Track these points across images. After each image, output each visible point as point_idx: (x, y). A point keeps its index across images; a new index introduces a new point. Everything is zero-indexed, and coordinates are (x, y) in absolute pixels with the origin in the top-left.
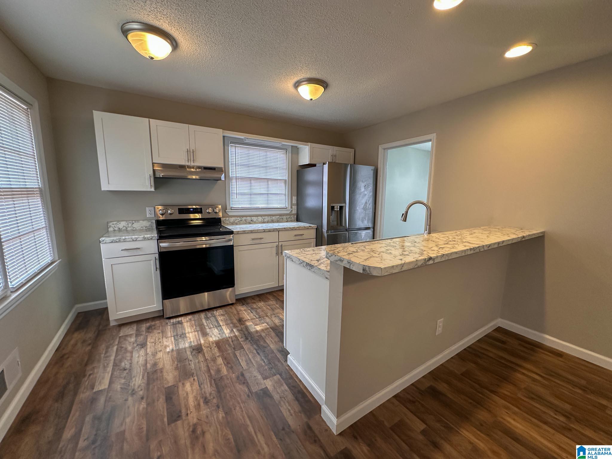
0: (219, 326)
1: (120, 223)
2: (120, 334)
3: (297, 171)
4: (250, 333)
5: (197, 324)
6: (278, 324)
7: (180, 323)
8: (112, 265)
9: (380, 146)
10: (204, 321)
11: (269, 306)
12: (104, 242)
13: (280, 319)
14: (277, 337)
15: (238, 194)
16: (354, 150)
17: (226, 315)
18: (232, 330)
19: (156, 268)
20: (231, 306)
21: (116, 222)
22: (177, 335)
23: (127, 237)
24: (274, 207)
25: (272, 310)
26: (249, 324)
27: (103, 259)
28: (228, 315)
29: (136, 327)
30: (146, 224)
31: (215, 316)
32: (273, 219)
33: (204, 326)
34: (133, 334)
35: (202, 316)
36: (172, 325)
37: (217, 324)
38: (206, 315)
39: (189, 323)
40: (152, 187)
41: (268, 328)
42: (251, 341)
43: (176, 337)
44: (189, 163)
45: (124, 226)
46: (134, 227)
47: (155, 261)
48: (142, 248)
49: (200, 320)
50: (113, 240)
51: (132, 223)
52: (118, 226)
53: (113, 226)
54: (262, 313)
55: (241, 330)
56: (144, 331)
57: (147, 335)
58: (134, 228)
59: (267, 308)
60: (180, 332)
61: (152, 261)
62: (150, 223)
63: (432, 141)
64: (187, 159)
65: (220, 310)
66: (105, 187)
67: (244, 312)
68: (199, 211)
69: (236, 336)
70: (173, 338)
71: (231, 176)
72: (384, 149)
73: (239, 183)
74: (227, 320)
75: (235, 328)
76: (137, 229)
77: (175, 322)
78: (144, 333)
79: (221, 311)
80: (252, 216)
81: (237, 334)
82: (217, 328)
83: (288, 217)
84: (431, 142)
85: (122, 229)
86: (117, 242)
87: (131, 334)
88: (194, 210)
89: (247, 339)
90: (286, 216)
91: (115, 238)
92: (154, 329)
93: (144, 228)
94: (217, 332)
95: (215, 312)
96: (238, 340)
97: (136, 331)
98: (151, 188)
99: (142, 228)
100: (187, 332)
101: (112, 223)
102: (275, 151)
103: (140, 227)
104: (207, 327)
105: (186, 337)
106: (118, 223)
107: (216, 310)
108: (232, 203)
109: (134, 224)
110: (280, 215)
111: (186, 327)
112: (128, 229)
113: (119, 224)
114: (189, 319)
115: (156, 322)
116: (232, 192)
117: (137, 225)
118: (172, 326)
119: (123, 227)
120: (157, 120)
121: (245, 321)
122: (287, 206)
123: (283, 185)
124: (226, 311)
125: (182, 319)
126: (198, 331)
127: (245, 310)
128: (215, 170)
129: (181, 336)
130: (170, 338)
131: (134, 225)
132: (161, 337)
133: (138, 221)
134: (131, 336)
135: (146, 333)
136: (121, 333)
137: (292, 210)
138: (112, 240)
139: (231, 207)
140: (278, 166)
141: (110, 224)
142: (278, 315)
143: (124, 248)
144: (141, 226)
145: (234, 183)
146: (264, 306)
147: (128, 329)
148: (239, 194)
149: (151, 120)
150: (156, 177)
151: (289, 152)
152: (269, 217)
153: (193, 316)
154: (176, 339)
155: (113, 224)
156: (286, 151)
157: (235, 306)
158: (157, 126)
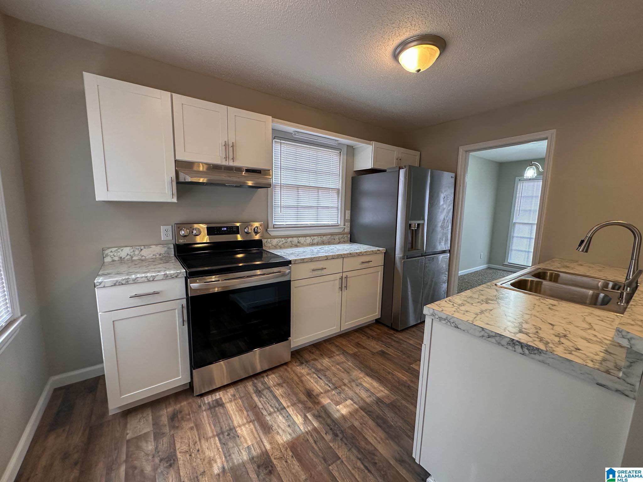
0: (282, 409)
1: (123, 249)
2: (127, 434)
3: (353, 178)
4: (334, 421)
5: (247, 405)
6: (368, 400)
7: (219, 404)
8: (113, 321)
9: (460, 147)
10: (256, 399)
11: (338, 364)
12: (102, 285)
13: (367, 391)
14: (380, 429)
15: (282, 207)
16: (420, 152)
17: (284, 385)
18: (306, 416)
19: (183, 321)
20: (285, 367)
21: (116, 249)
22: (222, 433)
23: (138, 276)
24: (324, 224)
25: (345, 372)
26: (325, 401)
27: (99, 314)
28: (287, 385)
29: (152, 416)
30: (158, 250)
31: (269, 387)
32: (323, 240)
33: (259, 408)
34: (149, 432)
35: (250, 387)
36: (208, 409)
37: (277, 405)
38: (255, 385)
39: (233, 403)
40: (174, 196)
41: (357, 410)
42: (344, 440)
43: (221, 436)
44: (227, 162)
45: (128, 254)
46: (142, 255)
47: (181, 311)
48: (162, 291)
49: (249, 396)
50: (117, 281)
51: (140, 250)
52: (119, 254)
53: (112, 254)
54: (335, 379)
55: (320, 416)
56: (166, 425)
57: (173, 436)
58: (142, 257)
59: (338, 369)
60: (225, 424)
61: (177, 311)
62: (166, 249)
63: (549, 138)
64: (224, 156)
65: (271, 374)
66: (101, 195)
67: (308, 377)
68: (235, 231)
69: (315, 429)
70: (217, 438)
71: (275, 183)
72: (466, 151)
73: (284, 192)
74: (289, 395)
75: (308, 413)
76: (147, 257)
77: (211, 403)
78: (167, 430)
79: (274, 376)
80: (300, 237)
81: (316, 424)
82: (281, 414)
83: (340, 237)
84: (547, 141)
85: (124, 258)
86: (123, 284)
87: (145, 434)
88: (229, 230)
89: (336, 435)
90: (339, 236)
91: (119, 278)
92: (182, 418)
93: (158, 256)
94: (284, 421)
95: (266, 379)
96: (323, 438)
97: (153, 425)
98: (173, 198)
99: (154, 257)
100: (236, 424)
101: (110, 250)
102: (327, 151)
103: (152, 255)
104: (265, 413)
105: (238, 436)
106: (119, 250)
107: (267, 376)
108: (274, 220)
109: (143, 250)
110: (331, 235)
111: (231, 412)
112: (134, 258)
113: (121, 251)
114: (231, 395)
115: (182, 404)
116: (274, 205)
117: (148, 253)
118: (209, 411)
119: (127, 256)
120: (183, 96)
121: (318, 395)
122: (339, 223)
123: (335, 195)
124: (281, 377)
125: (222, 396)
126: (254, 421)
127: (308, 374)
128: (261, 173)
129: (229, 435)
130: (212, 440)
131: (143, 253)
132: (197, 440)
133: (149, 246)
134: (144, 437)
135: (170, 431)
136: (128, 432)
137: (345, 229)
138: (114, 283)
139: (274, 225)
140: (330, 171)
141: (107, 252)
142: (359, 381)
143: (133, 294)
144: (154, 253)
145: (278, 192)
146: (332, 366)
147: (139, 421)
148: (284, 207)
149: (173, 94)
150: (180, 181)
151: (343, 154)
152: (319, 237)
153: (236, 388)
154: (223, 441)
155: (111, 252)
156: (340, 152)
157: (290, 366)
158: (182, 104)
